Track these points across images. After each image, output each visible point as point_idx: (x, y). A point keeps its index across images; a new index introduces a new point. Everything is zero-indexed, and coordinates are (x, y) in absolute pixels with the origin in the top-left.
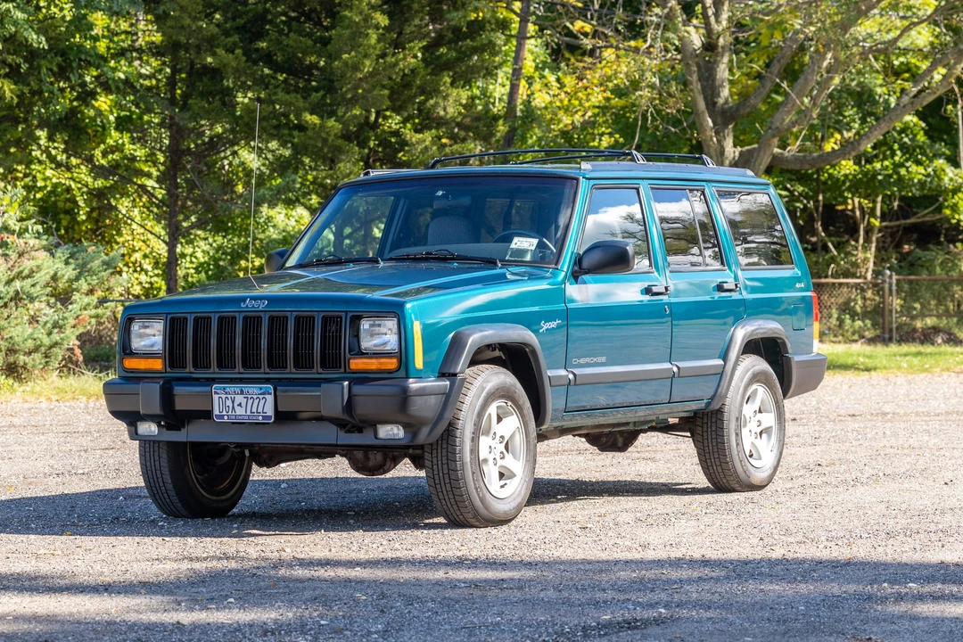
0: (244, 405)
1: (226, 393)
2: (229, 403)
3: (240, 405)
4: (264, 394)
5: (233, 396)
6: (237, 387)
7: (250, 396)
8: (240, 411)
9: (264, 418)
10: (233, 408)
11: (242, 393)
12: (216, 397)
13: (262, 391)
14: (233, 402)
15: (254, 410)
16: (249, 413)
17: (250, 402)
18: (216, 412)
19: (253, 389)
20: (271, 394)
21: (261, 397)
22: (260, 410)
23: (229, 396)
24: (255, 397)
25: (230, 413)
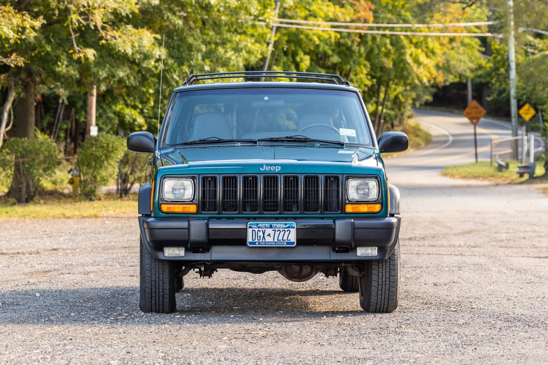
0: (272, 235)
1: (259, 227)
2: (261, 234)
3: (269, 235)
4: (289, 227)
5: (264, 229)
6: (267, 224)
7: (277, 230)
8: (268, 239)
9: (288, 243)
10: (264, 237)
11: (271, 227)
12: (250, 231)
13: (287, 226)
14: (264, 233)
15: (280, 238)
16: (276, 240)
17: (277, 233)
18: (250, 239)
19: (280, 224)
20: (294, 228)
21: (286, 230)
22: (285, 238)
23: (261, 229)
24: (281, 230)
25: (261, 241)
